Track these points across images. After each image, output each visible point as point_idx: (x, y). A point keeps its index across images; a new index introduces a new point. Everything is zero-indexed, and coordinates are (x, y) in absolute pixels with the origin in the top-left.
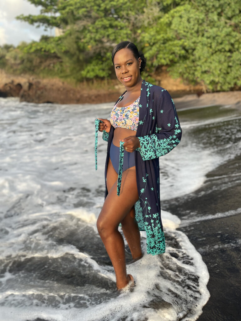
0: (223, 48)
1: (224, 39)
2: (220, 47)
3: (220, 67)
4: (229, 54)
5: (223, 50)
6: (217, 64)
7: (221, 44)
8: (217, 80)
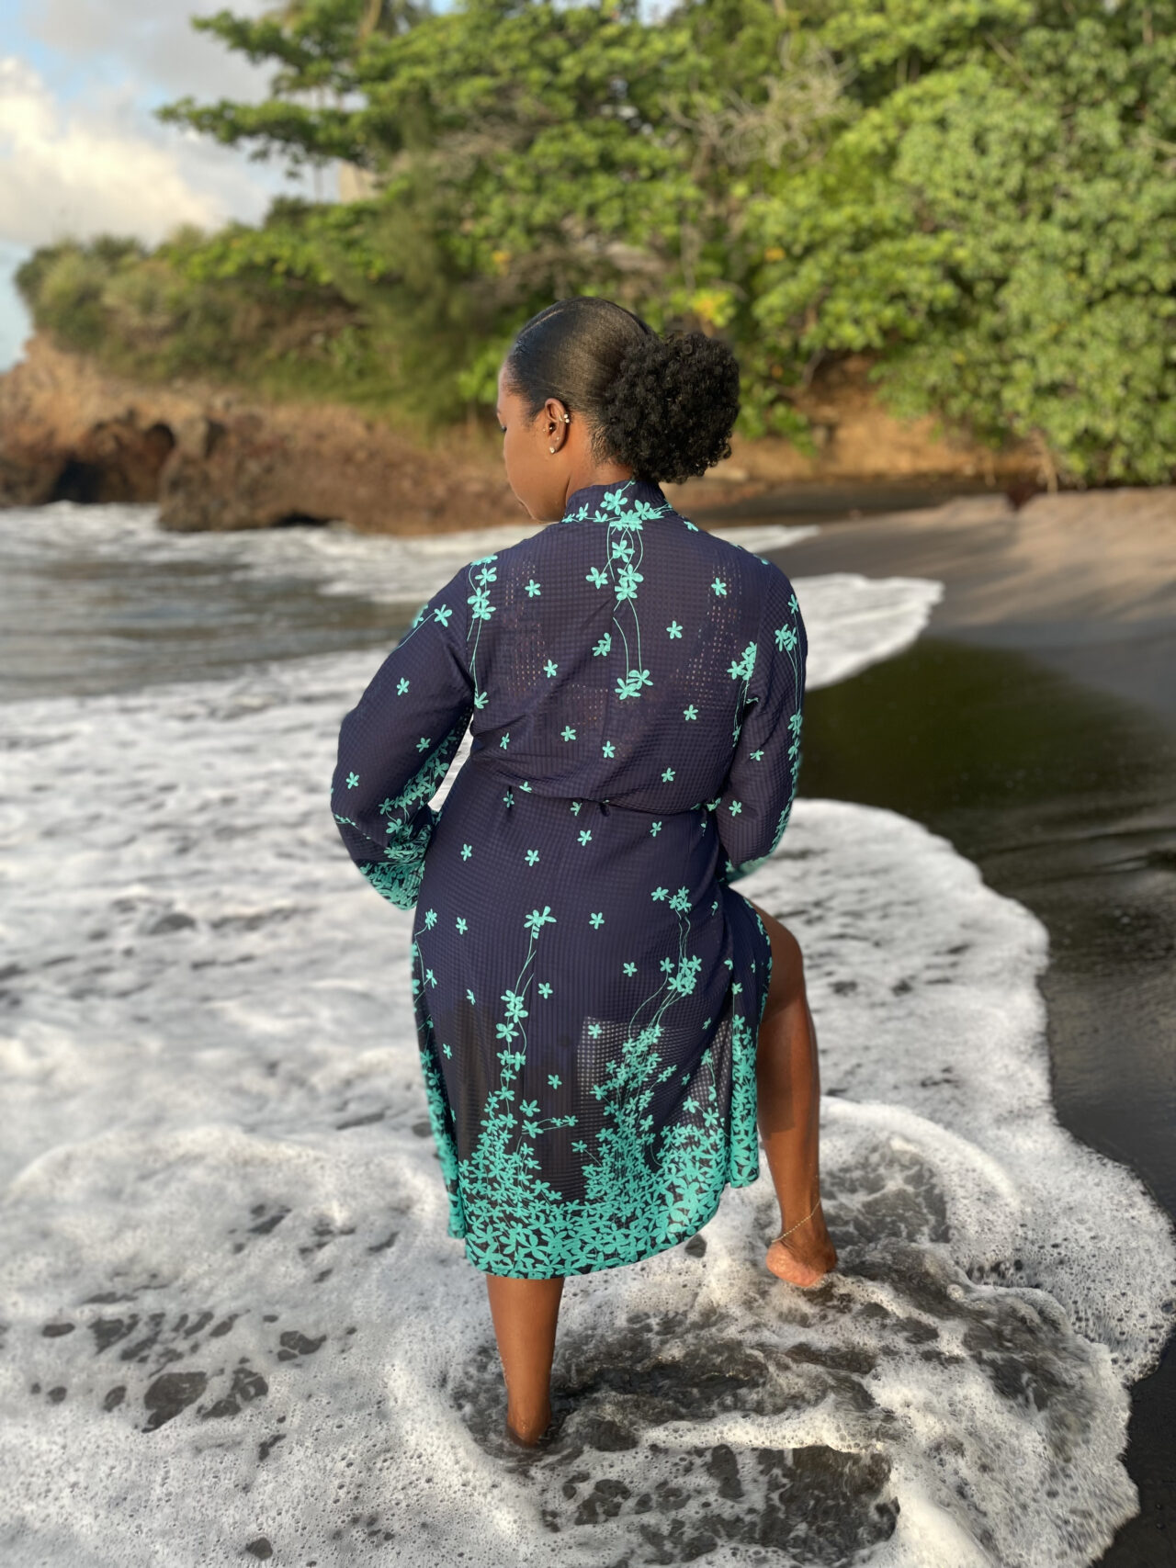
0: (1142, 278)
1: (1147, 234)
2: (1128, 272)
3: (1127, 366)
4: (1171, 305)
5: (1142, 287)
6: (1110, 353)
7: (1134, 255)
8: (1107, 428)
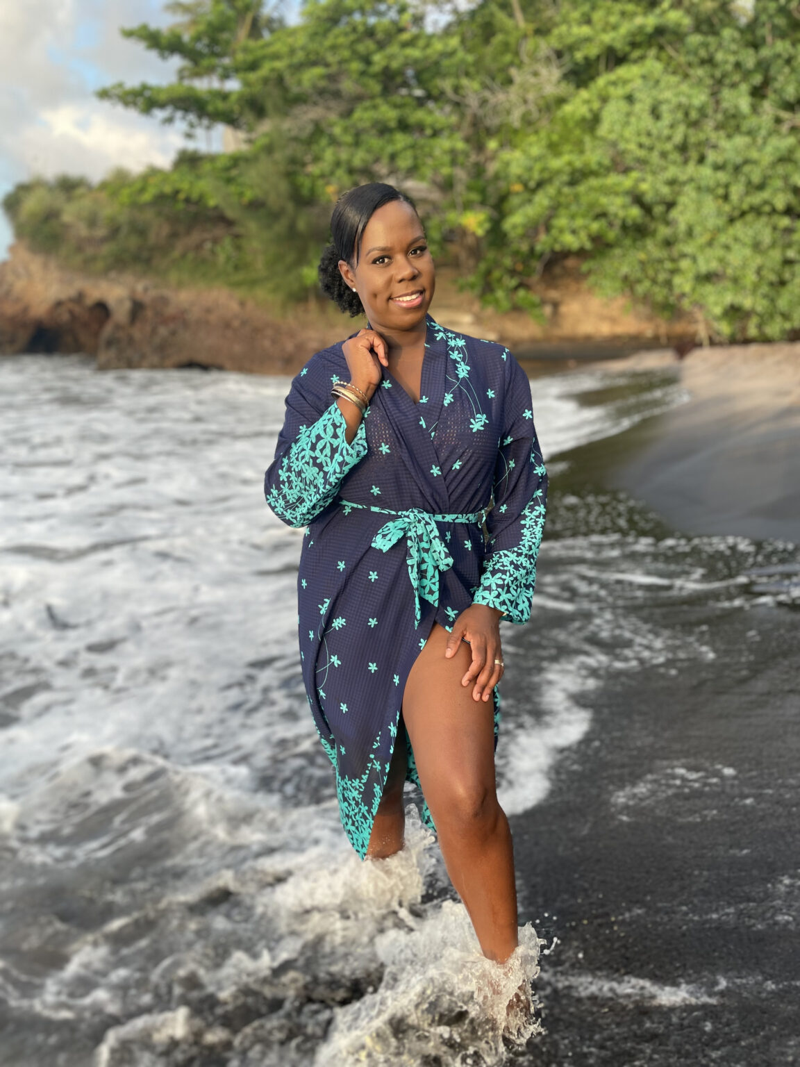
0: (766, 202)
1: (769, 172)
3: (759, 261)
4: (785, 222)
7: (761, 187)
8: (747, 302)
